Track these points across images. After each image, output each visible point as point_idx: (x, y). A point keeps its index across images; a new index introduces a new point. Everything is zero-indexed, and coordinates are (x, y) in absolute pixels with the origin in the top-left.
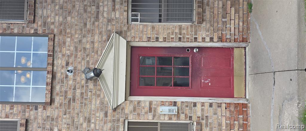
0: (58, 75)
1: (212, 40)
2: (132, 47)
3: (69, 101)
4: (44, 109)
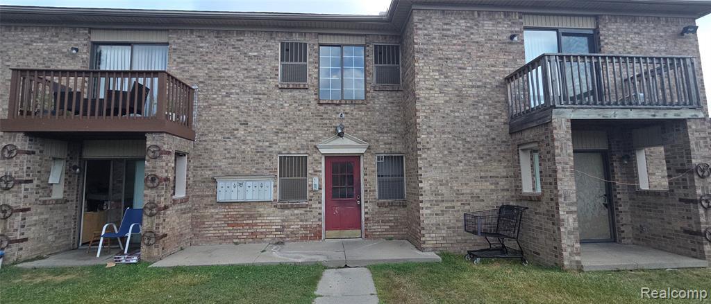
0: (339, 108)
1: (366, 213)
2: (359, 157)
3: (320, 116)
4: (315, 100)
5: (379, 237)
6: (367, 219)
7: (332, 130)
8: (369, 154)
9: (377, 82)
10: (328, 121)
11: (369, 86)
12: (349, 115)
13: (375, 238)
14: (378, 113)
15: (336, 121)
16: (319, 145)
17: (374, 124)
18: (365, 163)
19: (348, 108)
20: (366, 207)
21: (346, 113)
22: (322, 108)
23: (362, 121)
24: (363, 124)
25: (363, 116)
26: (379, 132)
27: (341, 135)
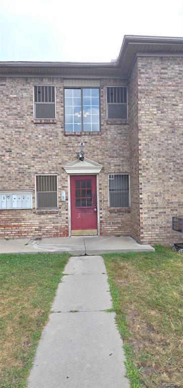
0: (80, 138)
1: (101, 217)
2: (96, 176)
3: (66, 145)
4: (62, 132)
5: (111, 234)
6: (101, 222)
7: (75, 155)
8: (103, 174)
9: (109, 117)
10: (72, 149)
11: (103, 121)
12: (87, 144)
13: (107, 235)
14: (110, 142)
15: (78, 148)
16: (65, 166)
17: (107, 151)
18: (100, 180)
19: (87, 138)
20: (101, 213)
21: (86, 142)
22: (67, 138)
23: (98, 149)
24: (98, 151)
25: (99, 144)
26: (110, 157)
27: (81, 159)
